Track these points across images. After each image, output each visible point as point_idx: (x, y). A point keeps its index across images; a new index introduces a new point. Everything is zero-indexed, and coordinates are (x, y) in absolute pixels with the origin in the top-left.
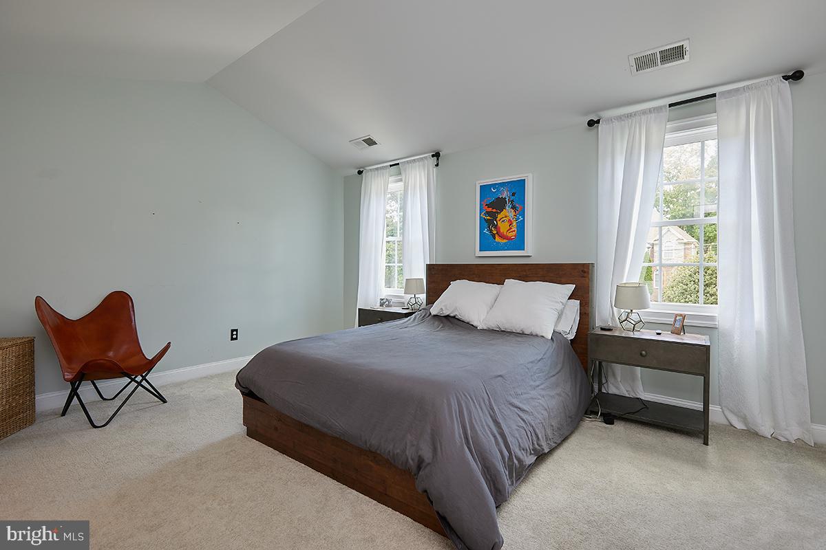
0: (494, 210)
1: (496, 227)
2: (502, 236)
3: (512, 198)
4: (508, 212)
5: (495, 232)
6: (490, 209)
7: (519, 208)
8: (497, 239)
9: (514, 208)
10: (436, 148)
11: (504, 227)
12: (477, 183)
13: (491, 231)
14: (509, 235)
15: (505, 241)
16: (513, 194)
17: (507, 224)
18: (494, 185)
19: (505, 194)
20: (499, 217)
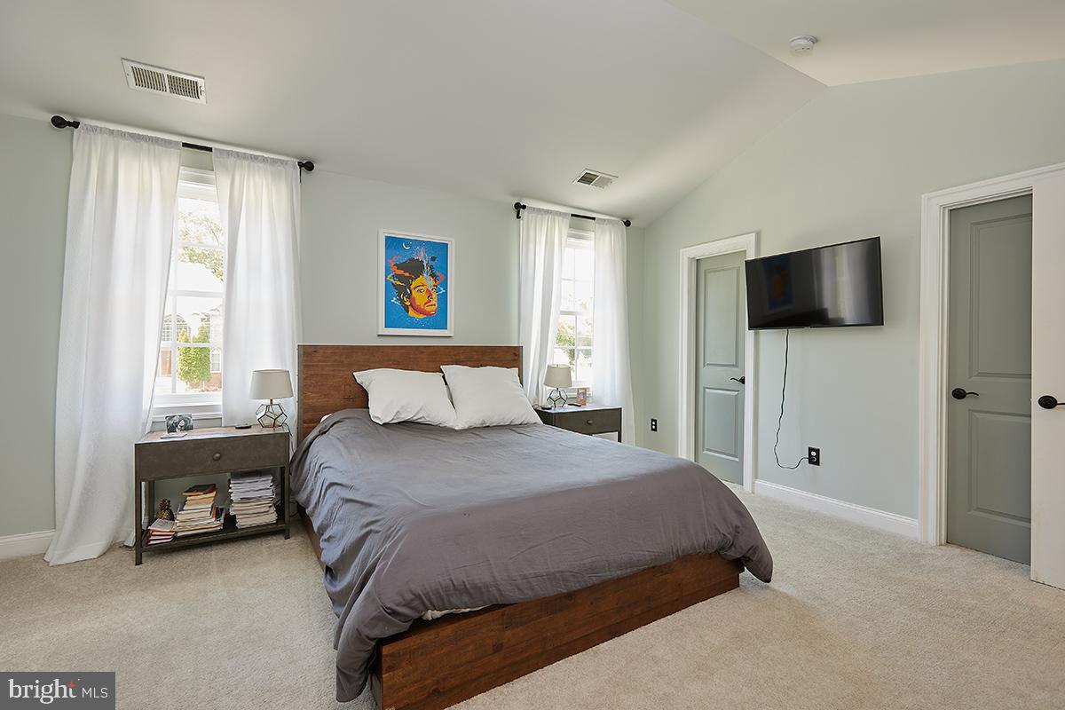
0: (407, 274)
1: (410, 296)
2: (417, 310)
3: (432, 263)
4: (426, 280)
5: (408, 303)
6: (401, 272)
7: (440, 276)
8: (411, 313)
9: (433, 275)
10: (309, 154)
11: (420, 299)
12: (382, 231)
13: (402, 301)
14: (428, 309)
15: (422, 316)
16: (433, 259)
17: (425, 295)
18: (407, 242)
19: (422, 256)
20: (414, 284)
